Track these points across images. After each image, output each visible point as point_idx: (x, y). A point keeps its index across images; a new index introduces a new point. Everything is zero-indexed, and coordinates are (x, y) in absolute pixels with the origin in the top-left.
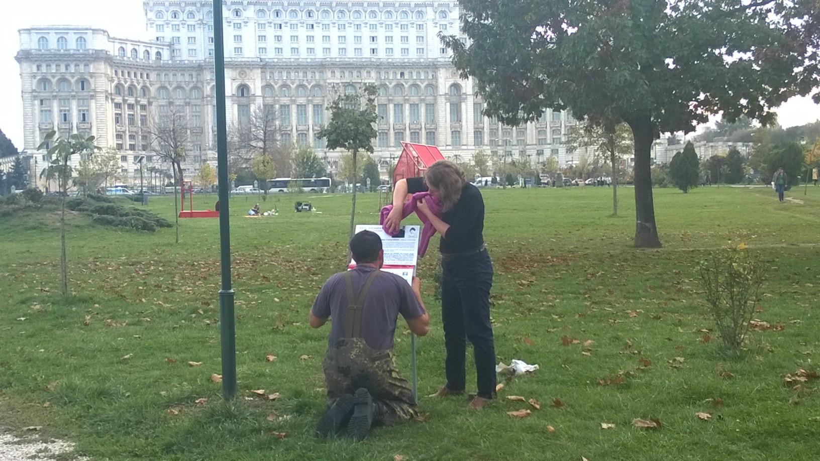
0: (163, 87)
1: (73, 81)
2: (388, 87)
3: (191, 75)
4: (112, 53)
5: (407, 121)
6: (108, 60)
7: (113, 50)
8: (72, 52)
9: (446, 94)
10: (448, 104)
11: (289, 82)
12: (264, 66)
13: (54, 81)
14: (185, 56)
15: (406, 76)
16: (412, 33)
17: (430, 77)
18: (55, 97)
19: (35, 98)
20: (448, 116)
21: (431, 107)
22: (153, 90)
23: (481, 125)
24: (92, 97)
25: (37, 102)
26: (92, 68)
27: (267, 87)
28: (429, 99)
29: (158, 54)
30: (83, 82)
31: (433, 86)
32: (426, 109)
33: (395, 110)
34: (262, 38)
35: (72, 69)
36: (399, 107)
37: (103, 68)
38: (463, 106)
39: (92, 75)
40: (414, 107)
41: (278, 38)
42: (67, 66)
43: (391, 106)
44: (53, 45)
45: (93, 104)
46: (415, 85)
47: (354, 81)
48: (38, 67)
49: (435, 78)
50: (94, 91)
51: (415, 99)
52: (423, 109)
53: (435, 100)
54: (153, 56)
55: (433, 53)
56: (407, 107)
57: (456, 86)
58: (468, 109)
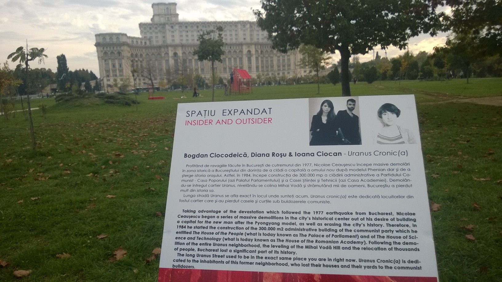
0: (147, 54)
1: (116, 53)
2: (226, 52)
3: (157, 50)
4: (129, 43)
5: (233, 64)
6: (128, 45)
7: (129, 41)
8: (114, 43)
9: (246, 54)
10: (247, 58)
12: (183, 46)
13: (109, 53)
14: (154, 43)
15: (232, 48)
16: (234, 33)
18: (110, 59)
19: (103, 59)
20: (247, 62)
21: (241, 59)
22: (144, 55)
23: (258, 65)
24: (123, 58)
25: (103, 61)
26: (122, 48)
27: (184, 53)
28: (240, 56)
29: (145, 43)
30: (119, 53)
31: (241, 51)
34: (181, 36)
35: (115, 48)
36: (230, 59)
37: (125, 48)
38: (252, 58)
39: (122, 51)
40: (235, 59)
41: (187, 36)
42: (113, 48)
43: (227, 59)
44: (108, 40)
45: (123, 61)
46: (235, 51)
48: (103, 48)
49: (242, 48)
50: (124, 56)
51: (235, 56)
52: (238, 60)
53: (242, 56)
54: (143, 43)
55: (241, 40)
56: (232, 59)
57: (249, 51)
58: (253, 59)
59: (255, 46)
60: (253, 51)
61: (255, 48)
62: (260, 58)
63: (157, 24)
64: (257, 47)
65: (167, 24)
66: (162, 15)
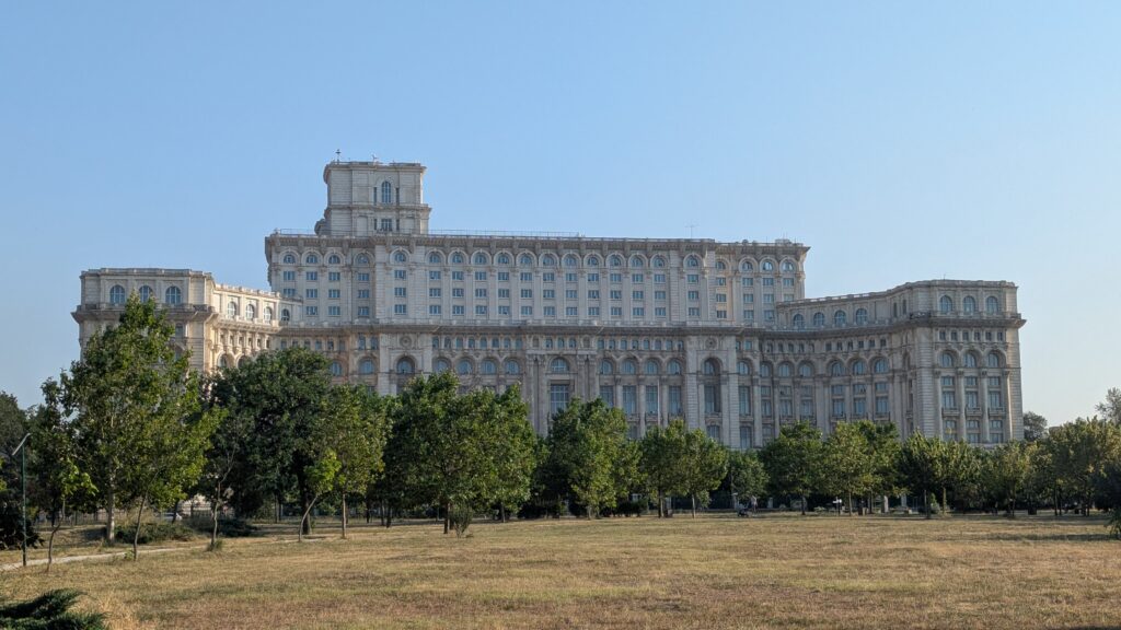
2: (614, 362)
3: (331, 343)
4: (218, 310)
5: (643, 410)
7: (220, 305)
8: (159, 308)
9: (698, 373)
10: (702, 387)
11: (471, 354)
12: (440, 333)
14: (325, 318)
15: (641, 347)
16: (650, 287)
17: (676, 347)
20: (702, 404)
21: (678, 391)
23: (750, 418)
26: (187, 331)
27: (440, 359)
28: (675, 379)
29: (286, 312)
31: (680, 360)
32: (670, 393)
33: (624, 395)
34: (436, 292)
36: (631, 390)
37: (203, 331)
38: (724, 389)
39: (187, 341)
40: (653, 390)
41: (459, 293)
43: (619, 389)
44: (132, 296)
46: (654, 360)
47: (565, 352)
49: (683, 350)
51: (651, 379)
52: (665, 394)
53: (683, 380)
54: (278, 316)
55: (680, 316)
56: (642, 390)
57: (713, 362)
58: (730, 392)
59: (739, 342)
60: (730, 361)
61: (739, 351)
62: (757, 391)
63: (339, 243)
64: (744, 346)
65: (383, 243)
66: (363, 208)
